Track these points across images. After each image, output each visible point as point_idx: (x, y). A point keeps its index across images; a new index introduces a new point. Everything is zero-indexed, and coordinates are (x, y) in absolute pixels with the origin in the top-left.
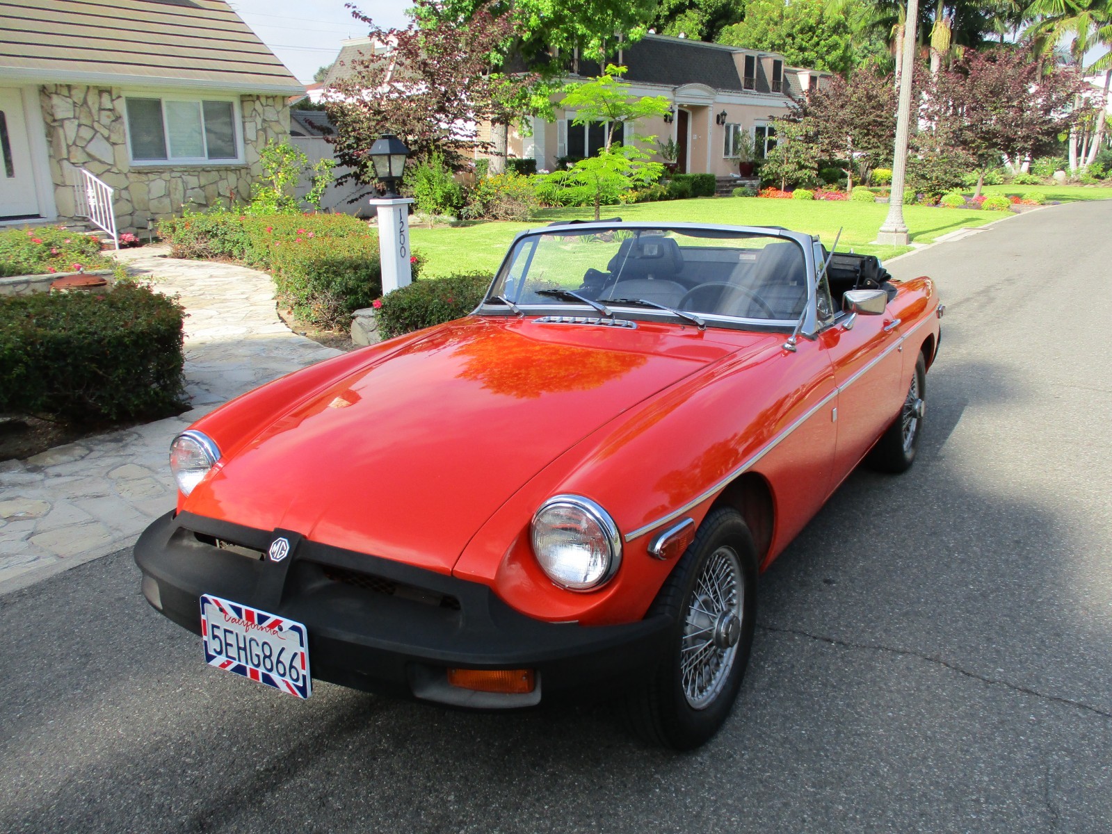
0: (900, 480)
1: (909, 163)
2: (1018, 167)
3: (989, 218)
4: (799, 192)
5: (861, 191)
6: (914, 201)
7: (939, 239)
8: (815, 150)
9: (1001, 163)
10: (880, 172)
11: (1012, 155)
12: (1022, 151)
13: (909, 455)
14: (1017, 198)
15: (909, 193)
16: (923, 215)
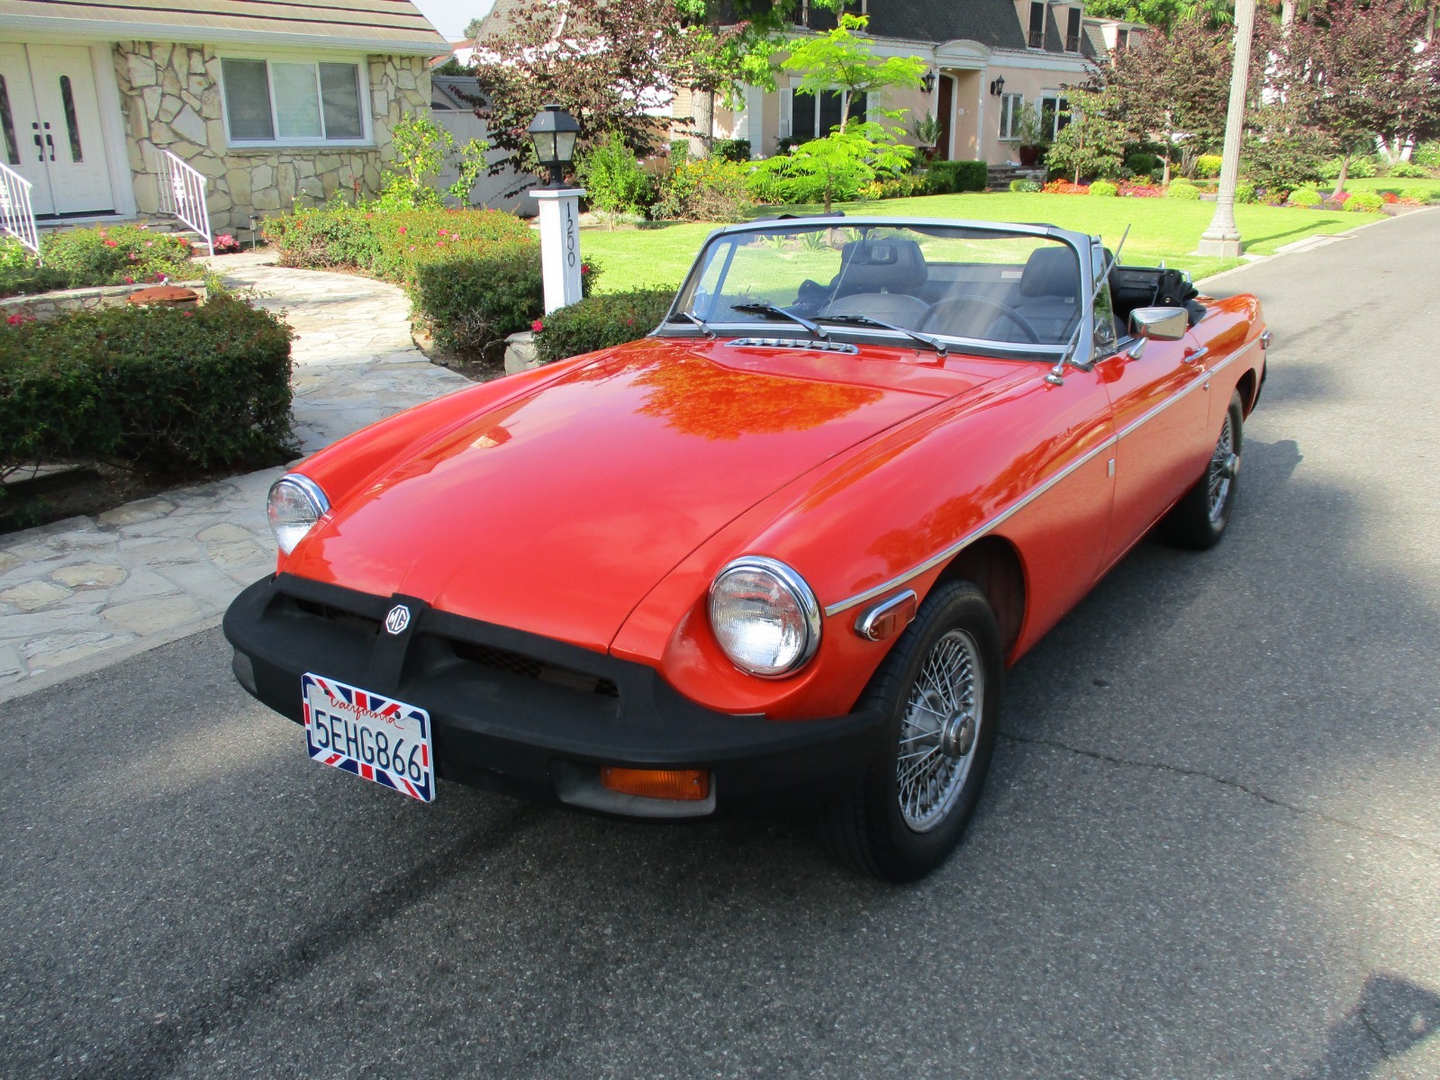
0: (1205, 559)
1: (1245, 149)
2: (1397, 154)
3: (1350, 222)
4: (1100, 185)
5: (1181, 185)
6: (1252, 198)
7: (1284, 248)
8: (1121, 129)
9: (1373, 149)
10: (1207, 160)
11: (1388, 137)
12: (1403, 132)
13: (1217, 525)
14: (1393, 196)
15: (1245, 187)
16: (1264, 217)
